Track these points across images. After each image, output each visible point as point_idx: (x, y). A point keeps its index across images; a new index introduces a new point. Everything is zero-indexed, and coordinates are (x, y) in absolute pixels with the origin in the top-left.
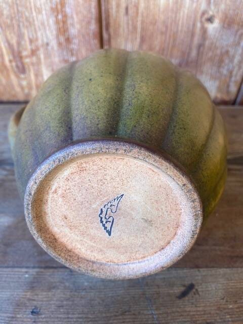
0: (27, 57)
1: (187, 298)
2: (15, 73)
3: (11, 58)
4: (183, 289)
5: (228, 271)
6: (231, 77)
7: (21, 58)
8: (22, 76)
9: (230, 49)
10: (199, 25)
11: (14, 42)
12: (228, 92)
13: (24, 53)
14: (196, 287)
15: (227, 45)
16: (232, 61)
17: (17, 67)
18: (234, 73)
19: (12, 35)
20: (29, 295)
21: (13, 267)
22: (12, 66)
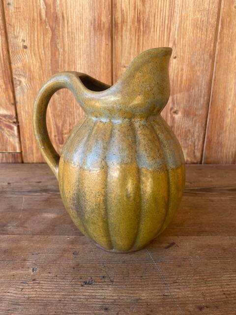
0: (66, 134)
1: (170, 248)
2: (57, 143)
3: (56, 134)
4: (168, 245)
5: (197, 237)
6: (195, 147)
7: (62, 134)
8: (60, 145)
9: (191, 129)
10: (169, 115)
11: (60, 125)
12: (195, 157)
13: (65, 131)
14: (176, 244)
15: (188, 127)
16: (193, 136)
17: (59, 140)
18: (196, 143)
19: (60, 121)
20: (70, 246)
21: (60, 235)
22: (55, 139)
